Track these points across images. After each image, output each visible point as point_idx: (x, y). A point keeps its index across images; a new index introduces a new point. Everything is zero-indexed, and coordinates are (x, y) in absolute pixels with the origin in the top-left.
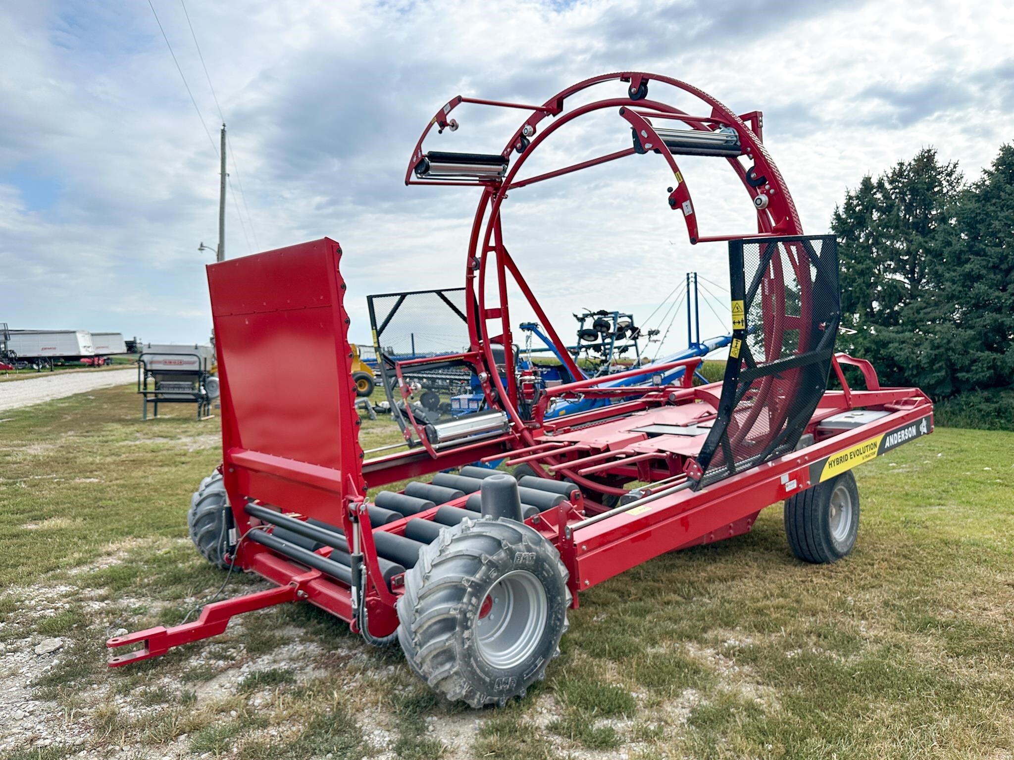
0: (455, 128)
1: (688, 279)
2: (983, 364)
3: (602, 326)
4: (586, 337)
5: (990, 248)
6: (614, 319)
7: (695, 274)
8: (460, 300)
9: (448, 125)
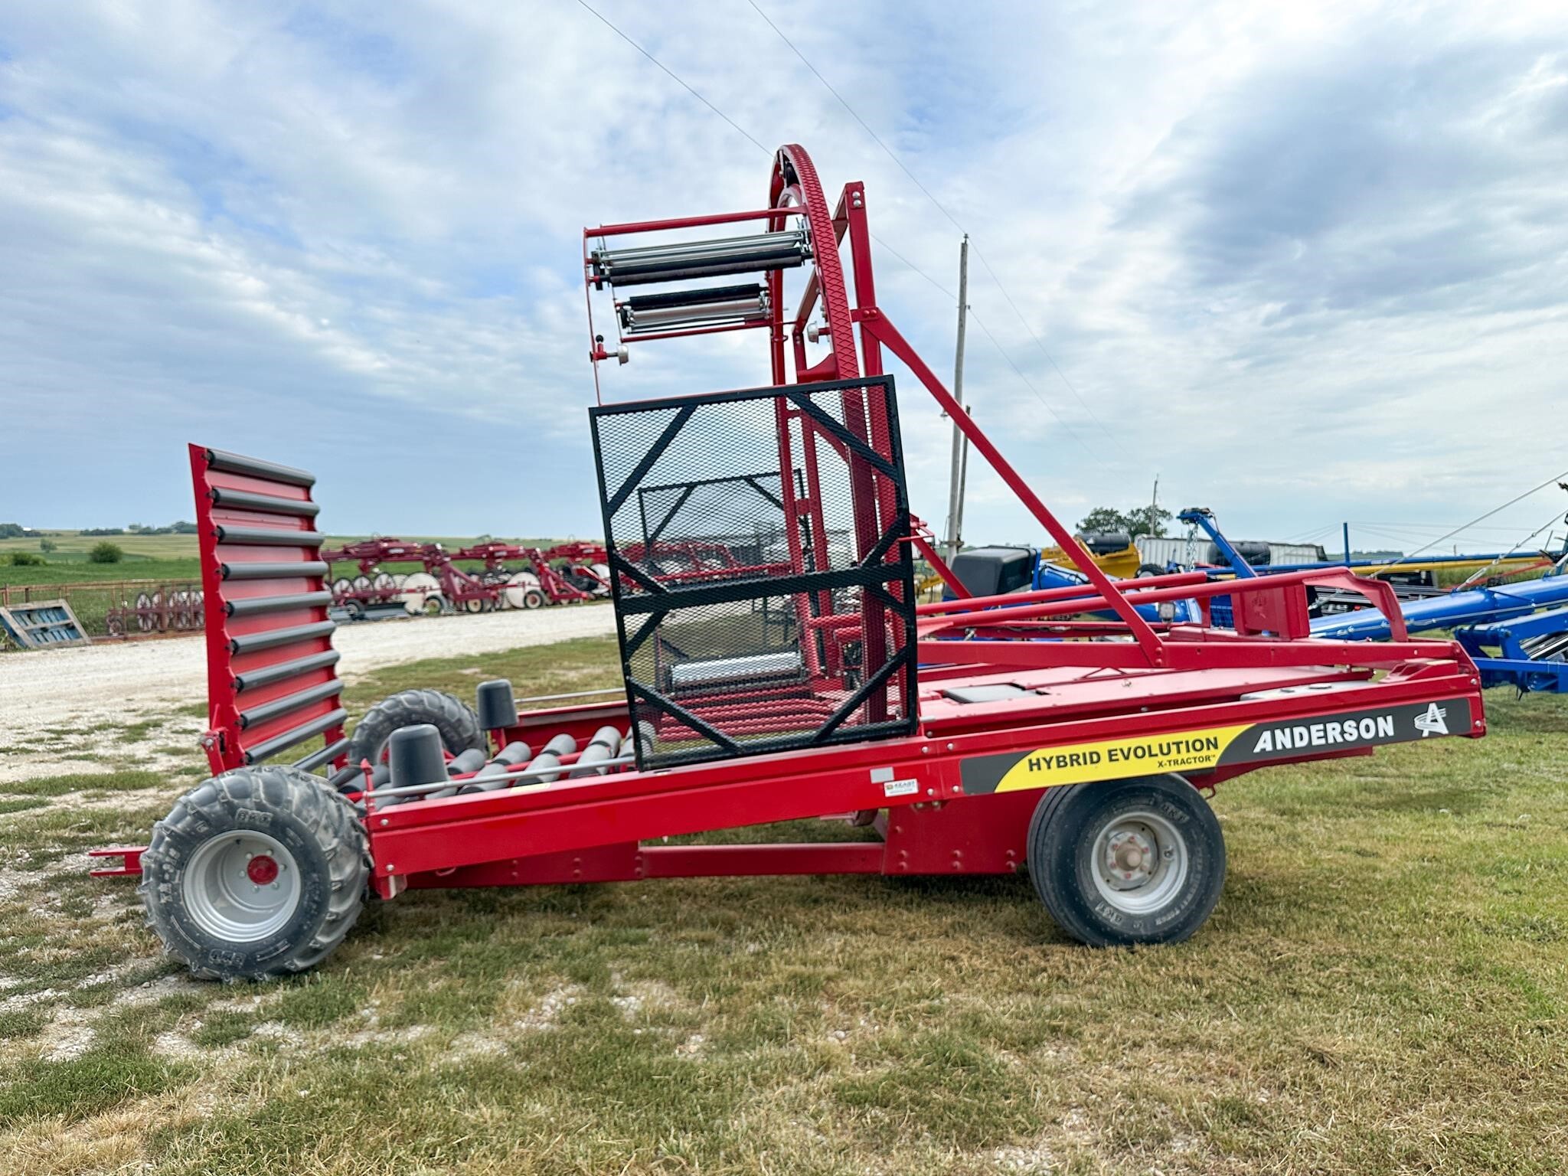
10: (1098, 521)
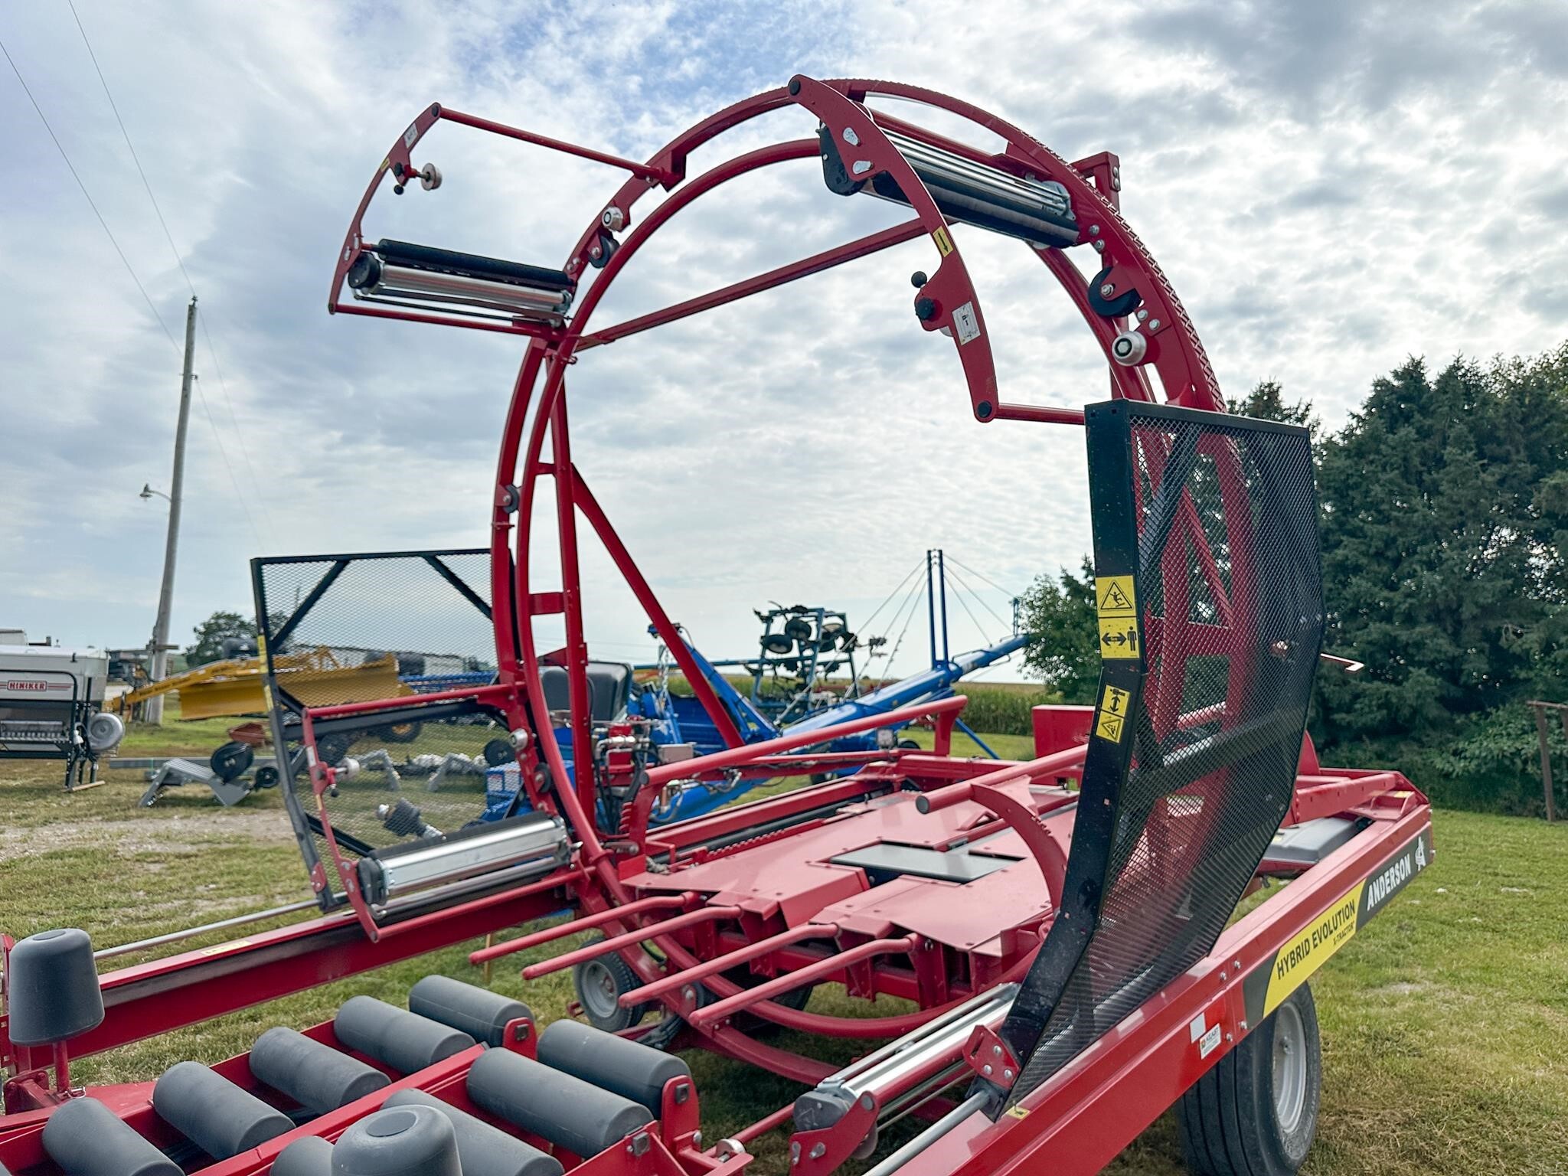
0: (431, 183)
1: (930, 559)
2: (1371, 701)
3: (798, 630)
4: (773, 646)
5: (1370, 526)
6: (818, 619)
7: (940, 552)
8: (480, 576)
9: (415, 174)
10: (219, 625)
